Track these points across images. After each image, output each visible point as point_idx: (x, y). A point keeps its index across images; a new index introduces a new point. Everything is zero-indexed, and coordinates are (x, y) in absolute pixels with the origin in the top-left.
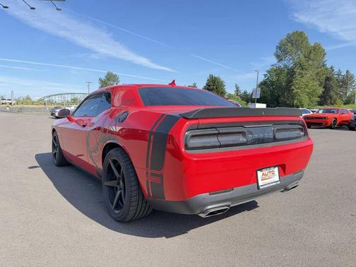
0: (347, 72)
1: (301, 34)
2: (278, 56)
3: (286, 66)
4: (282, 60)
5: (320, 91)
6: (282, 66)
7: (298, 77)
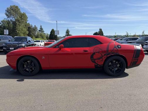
0: (35, 26)
1: (17, 7)
2: (7, 15)
3: (11, 20)
4: (9, 17)
5: (27, 32)
6: (10, 20)
7: (18, 26)
